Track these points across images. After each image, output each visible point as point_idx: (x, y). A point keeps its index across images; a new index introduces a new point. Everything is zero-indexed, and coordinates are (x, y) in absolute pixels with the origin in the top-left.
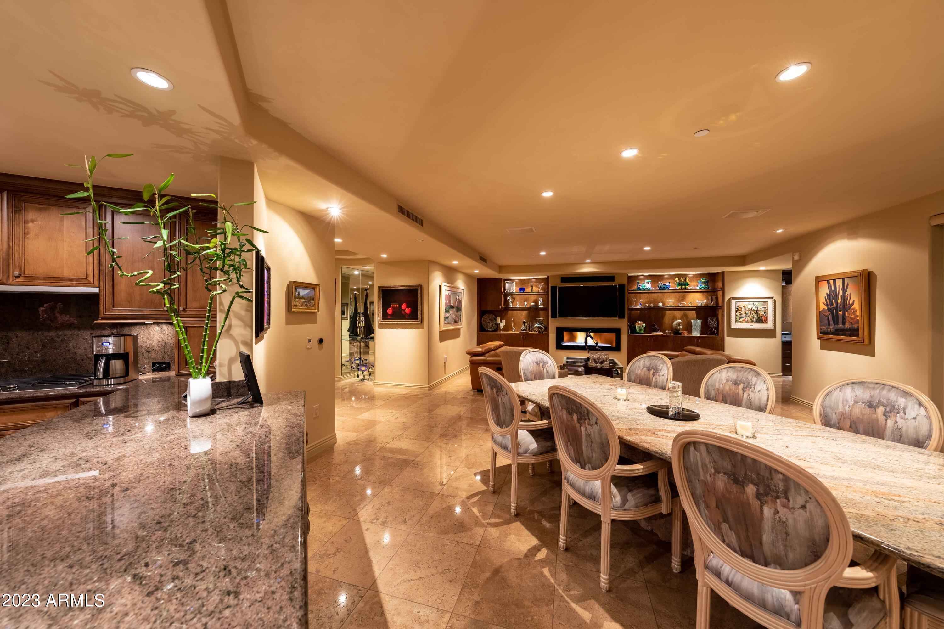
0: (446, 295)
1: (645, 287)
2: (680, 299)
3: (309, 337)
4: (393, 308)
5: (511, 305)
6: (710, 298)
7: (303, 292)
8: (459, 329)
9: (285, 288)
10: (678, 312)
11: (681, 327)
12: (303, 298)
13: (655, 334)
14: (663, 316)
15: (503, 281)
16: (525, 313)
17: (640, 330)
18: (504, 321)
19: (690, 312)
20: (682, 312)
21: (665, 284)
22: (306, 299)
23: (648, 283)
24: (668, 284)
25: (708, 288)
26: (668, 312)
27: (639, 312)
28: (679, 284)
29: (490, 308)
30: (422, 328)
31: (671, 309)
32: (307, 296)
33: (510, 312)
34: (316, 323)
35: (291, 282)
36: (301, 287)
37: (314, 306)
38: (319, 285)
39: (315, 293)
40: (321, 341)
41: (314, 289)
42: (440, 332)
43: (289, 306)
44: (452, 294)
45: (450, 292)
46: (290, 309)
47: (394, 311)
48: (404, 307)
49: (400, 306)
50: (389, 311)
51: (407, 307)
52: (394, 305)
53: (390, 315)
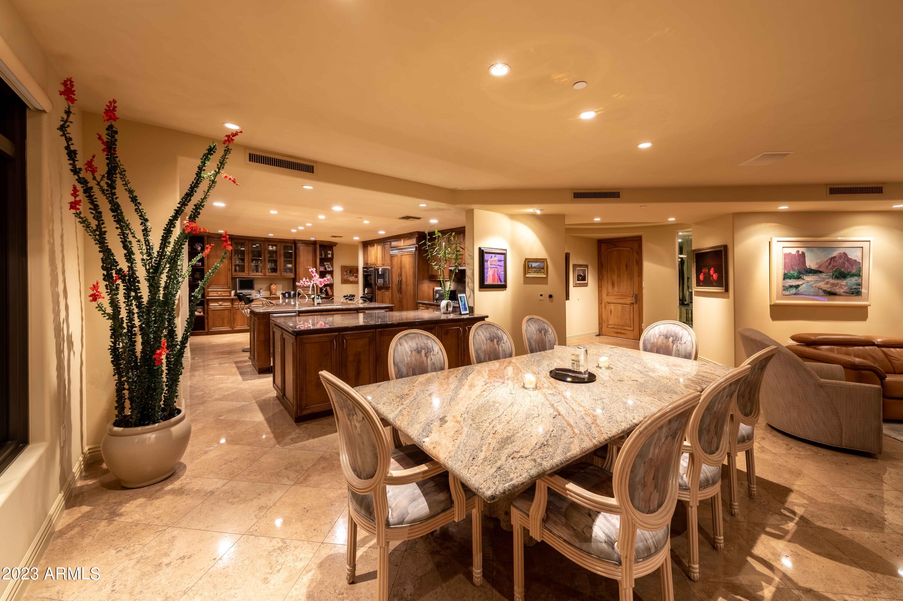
0: (786, 256)
3: (541, 293)
4: (704, 274)
7: (534, 265)
8: (865, 308)
9: (523, 263)
12: (535, 268)
22: (538, 269)
30: (728, 297)
32: (538, 267)
34: (547, 284)
35: (526, 259)
36: (532, 262)
37: (544, 273)
38: (546, 259)
39: (544, 264)
40: (551, 296)
41: (543, 262)
42: (771, 305)
43: (525, 273)
44: (812, 251)
45: (801, 250)
46: (525, 275)
47: (705, 278)
48: (712, 272)
49: (709, 271)
50: (701, 277)
51: (715, 272)
52: (705, 270)
53: (702, 281)
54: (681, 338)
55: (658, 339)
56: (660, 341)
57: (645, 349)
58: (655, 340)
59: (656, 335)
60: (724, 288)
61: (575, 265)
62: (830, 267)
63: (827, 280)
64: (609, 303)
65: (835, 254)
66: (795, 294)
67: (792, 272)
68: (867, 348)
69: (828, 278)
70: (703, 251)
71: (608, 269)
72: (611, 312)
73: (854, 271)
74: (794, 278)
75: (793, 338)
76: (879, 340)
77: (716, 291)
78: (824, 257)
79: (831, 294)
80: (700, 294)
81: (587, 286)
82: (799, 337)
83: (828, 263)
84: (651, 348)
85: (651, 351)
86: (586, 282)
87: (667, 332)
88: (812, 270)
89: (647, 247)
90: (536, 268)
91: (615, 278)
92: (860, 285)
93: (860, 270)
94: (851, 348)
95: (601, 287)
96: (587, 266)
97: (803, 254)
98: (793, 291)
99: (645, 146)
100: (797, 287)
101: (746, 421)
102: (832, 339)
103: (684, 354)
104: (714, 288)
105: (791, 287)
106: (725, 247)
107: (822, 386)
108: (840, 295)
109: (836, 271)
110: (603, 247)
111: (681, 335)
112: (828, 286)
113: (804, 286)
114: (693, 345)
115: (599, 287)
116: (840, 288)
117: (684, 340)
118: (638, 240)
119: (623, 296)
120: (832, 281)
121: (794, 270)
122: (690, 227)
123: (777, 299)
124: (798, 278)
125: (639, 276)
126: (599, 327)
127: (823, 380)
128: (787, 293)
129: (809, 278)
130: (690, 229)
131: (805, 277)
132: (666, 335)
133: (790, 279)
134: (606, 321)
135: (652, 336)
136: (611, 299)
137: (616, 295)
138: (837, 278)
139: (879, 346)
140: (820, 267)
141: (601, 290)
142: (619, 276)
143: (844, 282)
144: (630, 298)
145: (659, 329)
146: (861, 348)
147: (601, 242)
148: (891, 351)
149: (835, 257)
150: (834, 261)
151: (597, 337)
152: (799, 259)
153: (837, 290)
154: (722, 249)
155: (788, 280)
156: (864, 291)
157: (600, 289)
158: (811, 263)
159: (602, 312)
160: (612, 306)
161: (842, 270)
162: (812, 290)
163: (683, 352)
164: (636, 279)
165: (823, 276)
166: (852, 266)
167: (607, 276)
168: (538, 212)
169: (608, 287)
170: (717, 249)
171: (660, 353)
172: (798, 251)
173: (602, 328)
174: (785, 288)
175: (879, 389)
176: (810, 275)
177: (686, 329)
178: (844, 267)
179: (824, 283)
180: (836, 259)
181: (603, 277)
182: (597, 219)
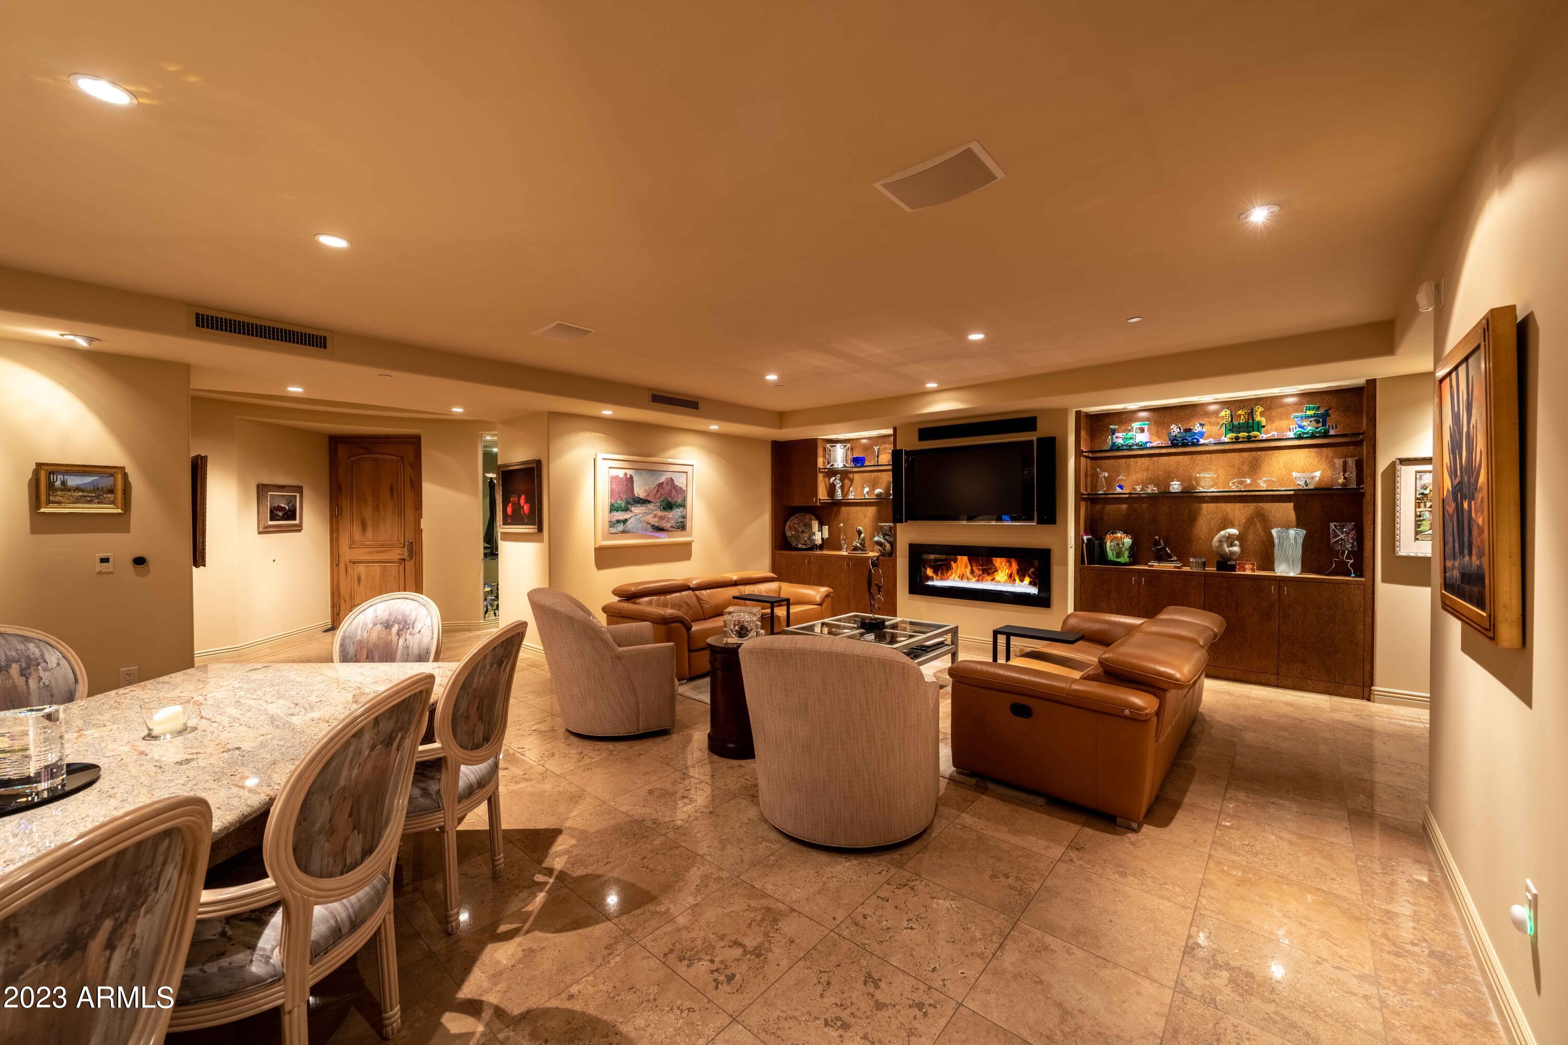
0: (614, 479)
1: (1130, 442)
2: (1245, 468)
3: (104, 555)
4: (513, 504)
5: (839, 495)
6: (1339, 462)
7: (73, 481)
8: (689, 544)
9: (29, 475)
10: (1238, 505)
11: (1236, 549)
12: (77, 489)
13: (1156, 566)
14: (1192, 519)
15: (820, 445)
16: (871, 511)
17: (1119, 555)
18: (826, 528)
19: (1277, 505)
20: (1251, 507)
21: (1188, 430)
22: (90, 492)
23: (1142, 430)
24: (1197, 429)
25: (1325, 435)
26: (1207, 508)
27: (1124, 506)
28: (1233, 428)
29: (797, 502)
30: (541, 541)
31: (1215, 499)
32: (87, 487)
33: (844, 509)
34: (127, 530)
35: (39, 466)
36: (67, 473)
37: (113, 502)
38: (123, 468)
39: (115, 481)
40: (139, 561)
41: (112, 475)
42: (596, 549)
43: (36, 501)
44: (640, 474)
45: (629, 472)
46: (38, 507)
47: (514, 510)
48: (522, 501)
49: (519, 501)
50: (509, 510)
51: (526, 503)
52: (514, 499)
53: (510, 516)
54: (414, 623)
55: (370, 632)
56: (374, 635)
57: (345, 659)
58: (365, 635)
59: (367, 625)
60: (536, 527)
61: (264, 486)
62: (658, 495)
63: (655, 512)
64: (354, 563)
65: (662, 479)
66: (623, 532)
67: (619, 502)
68: (683, 593)
69: (656, 510)
70: (511, 468)
71: (352, 495)
72: (359, 580)
73: (679, 501)
74: (621, 510)
75: (615, 593)
76: (694, 582)
77: (527, 531)
78: (653, 483)
79: (659, 529)
80: (509, 537)
81: (300, 531)
82: (621, 590)
83: (656, 491)
84: (356, 651)
85: (356, 659)
86: (297, 522)
87: (390, 615)
88: (641, 499)
89: (429, 456)
90: (83, 491)
91: (368, 512)
92: (684, 517)
93: (685, 500)
94: (668, 597)
95: (338, 531)
96: (299, 489)
97: (631, 477)
98: (621, 527)
99: (334, 242)
100: (625, 521)
101: (471, 758)
102: (656, 587)
103: (416, 652)
104: (528, 526)
105: (618, 521)
106: (539, 463)
107: (619, 657)
108: (667, 531)
109: (663, 501)
110: (342, 451)
111: (414, 617)
112: (656, 519)
113: (632, 520)
114: (433, 634)
115: (332, 532)
116: (667, 521)
117: (418, 627)
118: (414, 442)
119: (385, 547)
120: (660, 513)
121: (621, 499)
122: (495, 429)
123: (603, 540)
124: (626, 510)
125: (416, 508)
126: (333, 613)
127: (621, 649)
128: (613, 530)
129: (638, 510)
130: (496, 432)
131: (633, 509)
132: (387, 622)
133: (617, 511)
134: (347, 600)
135: (360, 627)
136: (358, 554)
137: (368, 546)
138: (665, 509)
139: (693, 589)
140: (648, 495)
141: (337, 538)
142: (376, 508)
143: (670, 515)
144: (399, 551)
145: (375, 611)
146: (678, 594)
147: (336, 442)
148: (703, 594)
149: (662, 483)
150: (662, 488)
151: (325, 634)
152: (627, 485)
153: (665, 524)
154: (534, 465)
155: (615, 513)
156: (688, 524)
157: (335, 535)
158: (640, 491)
159: (338, 582)
160: (362, 568)
161: (669, 499)
162: (640, 525)
163: (415, 651)
164: (410, 515)
165: (651, 506)
166: (678, 494)
167: (351, 509)
168: (82, 343)
169: (350, 530)
170: (529, 466)
171: (373, 661)
172: (626, 474)
173: (338, 614)
174: (612, 524)
175: (672, 647)
176: (639, 505)
177: (424, 606)
178: (671, 496)
179: (652, 515)
180: (664, 486)
181: (341, 512)
182: (295, 390)
